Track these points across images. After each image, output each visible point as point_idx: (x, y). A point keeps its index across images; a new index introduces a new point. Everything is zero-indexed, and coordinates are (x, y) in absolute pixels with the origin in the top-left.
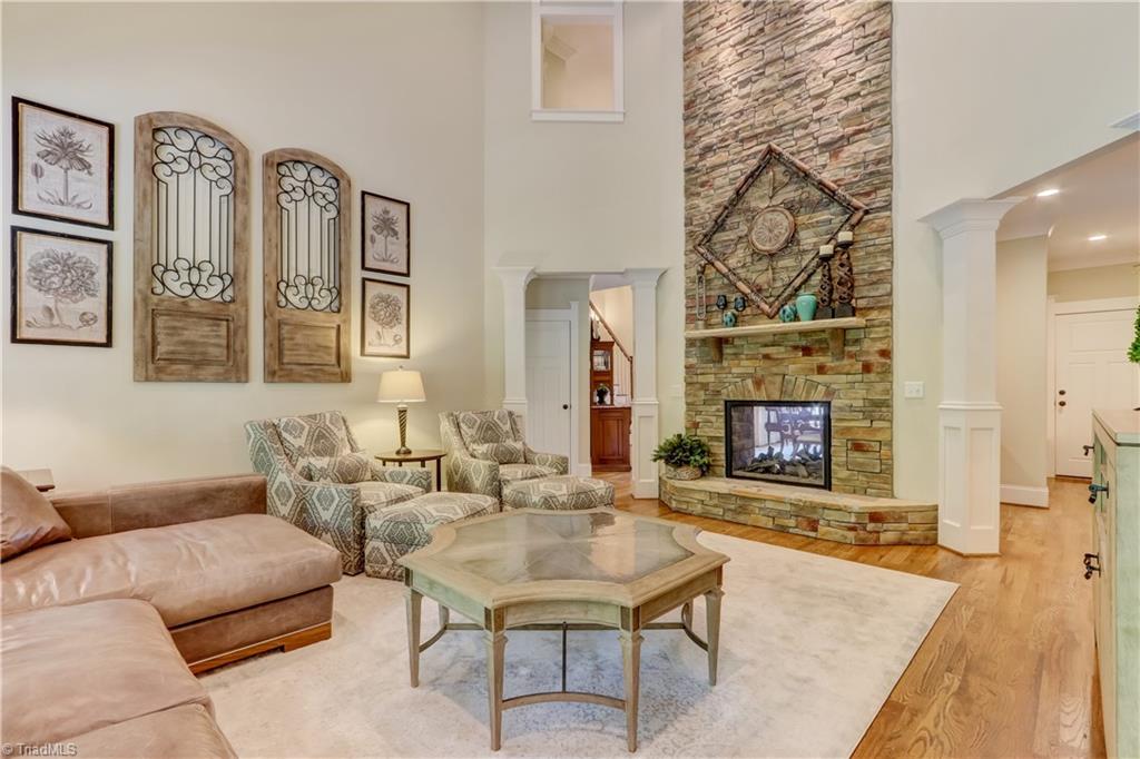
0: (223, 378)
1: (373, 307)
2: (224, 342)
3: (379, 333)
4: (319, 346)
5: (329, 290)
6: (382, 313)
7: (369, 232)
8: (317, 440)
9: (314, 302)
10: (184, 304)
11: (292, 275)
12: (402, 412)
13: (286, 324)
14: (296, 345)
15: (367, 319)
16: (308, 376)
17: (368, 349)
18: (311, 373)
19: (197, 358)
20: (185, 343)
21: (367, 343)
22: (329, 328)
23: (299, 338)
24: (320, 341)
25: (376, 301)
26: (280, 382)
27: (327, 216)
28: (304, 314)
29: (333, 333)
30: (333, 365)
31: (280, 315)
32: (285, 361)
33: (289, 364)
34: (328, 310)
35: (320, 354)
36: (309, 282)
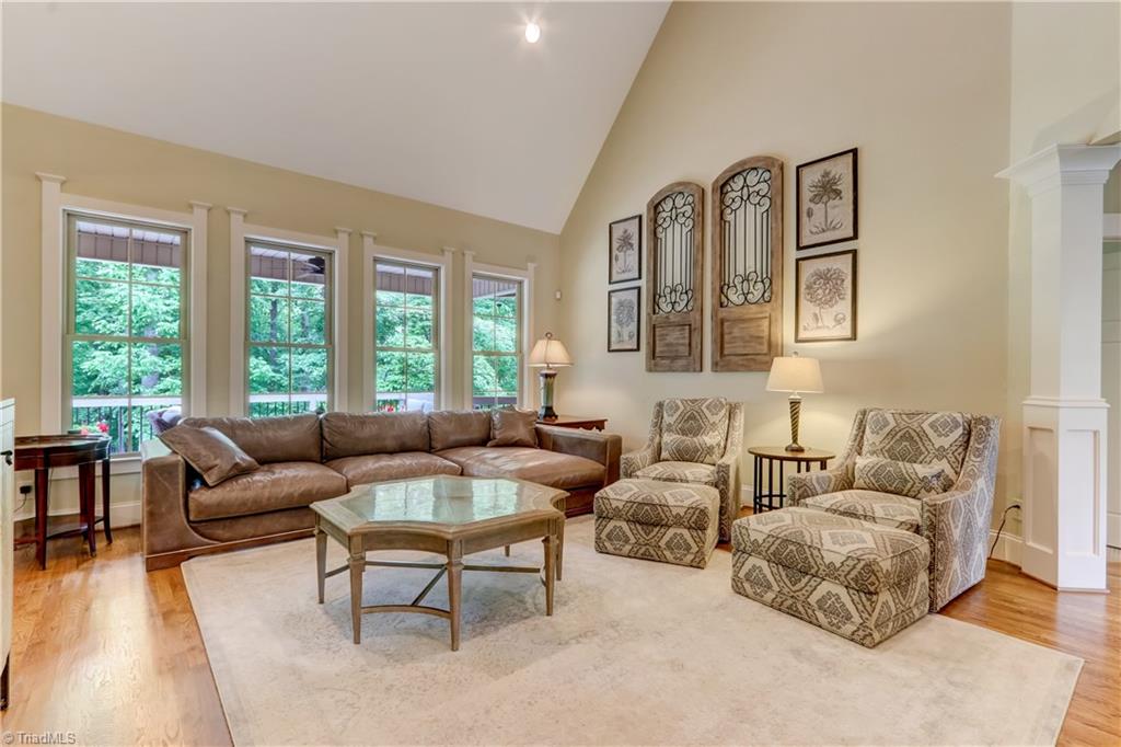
0: (686, 369)
1: (809, 287)
2: (687, 341)
3: (815, 315)
4: (752, 337)
5: (762, 281)
6: (820, 291)
7: (806, 205)
8: (687, 421)
9: (750, 296)
10: (667, 317)
11: (732, 276)
12: (795, 405)
13: (728, 321)
14: (735, 337)
15: (803, 302)
16: (742, 365)
17: (802, 335)
18: (745, 363)
19: (673, 354)
20: (667, 345)
21: (801, 327)
22: (762, 318)
23: (736, 332)
24: (753, 332)
25: (812, 280)
26: (721, 371)
27: (761, 210)
28: (740, 309)
29: (765, 323)
30: (765, 354)
31: (723, 313)
32: (726, 352)
33: (729, 355)
34: (761, 301)
35: (753, 344)
36: (746, 279)
